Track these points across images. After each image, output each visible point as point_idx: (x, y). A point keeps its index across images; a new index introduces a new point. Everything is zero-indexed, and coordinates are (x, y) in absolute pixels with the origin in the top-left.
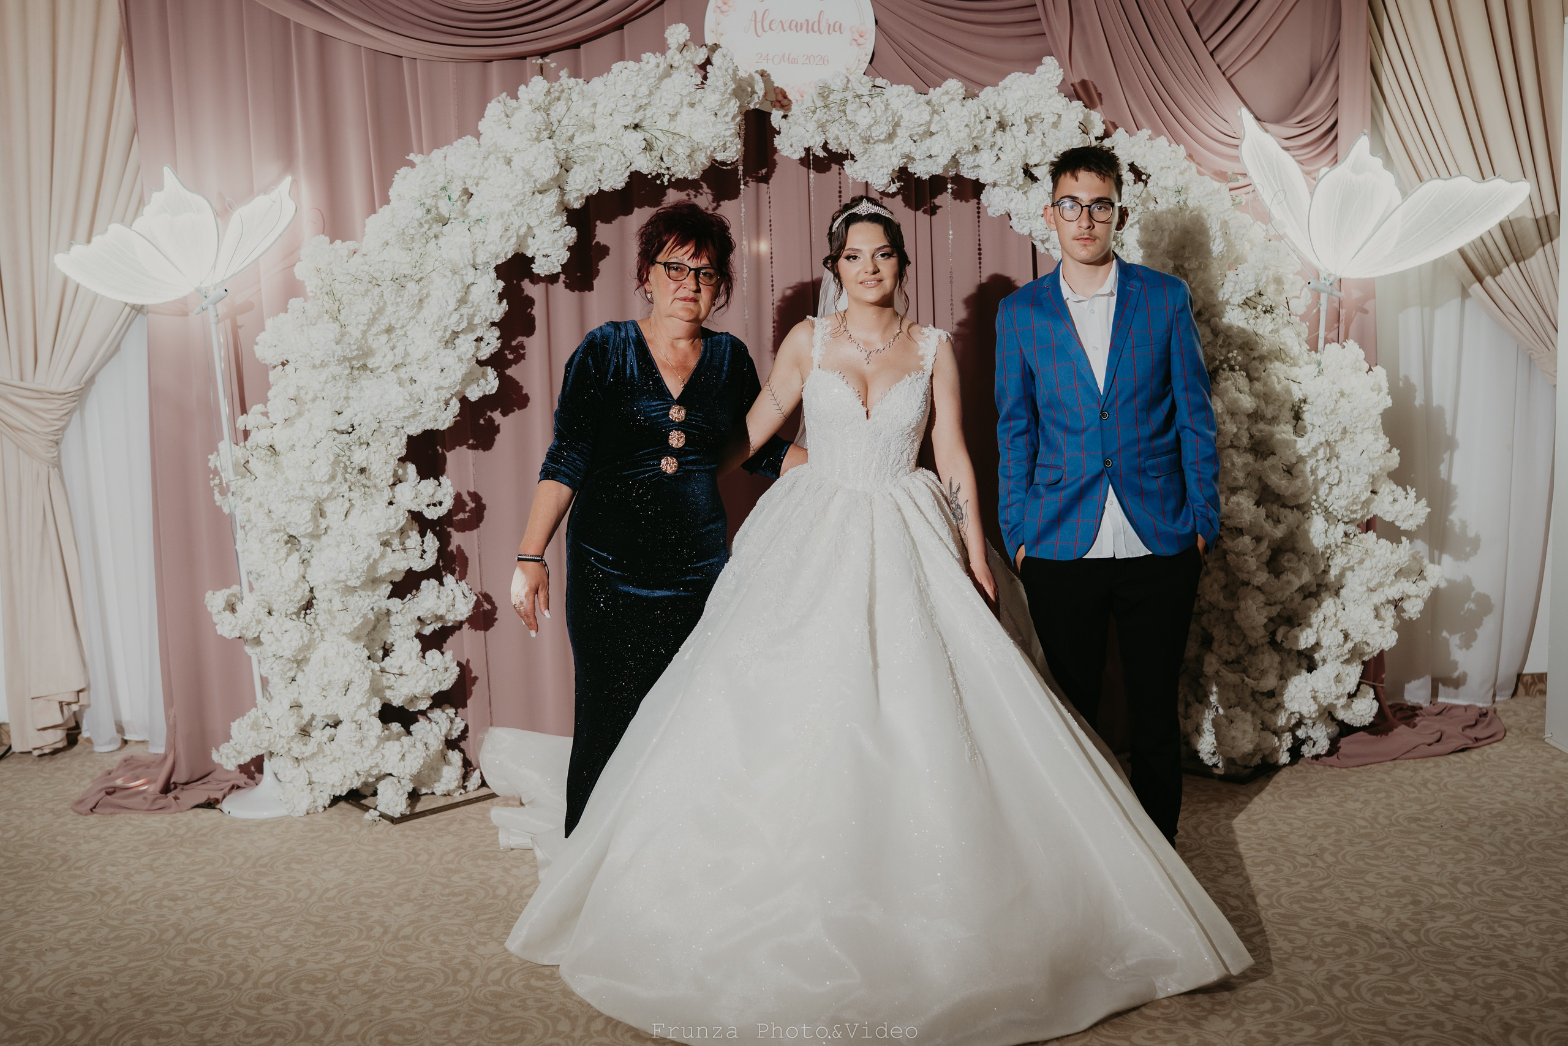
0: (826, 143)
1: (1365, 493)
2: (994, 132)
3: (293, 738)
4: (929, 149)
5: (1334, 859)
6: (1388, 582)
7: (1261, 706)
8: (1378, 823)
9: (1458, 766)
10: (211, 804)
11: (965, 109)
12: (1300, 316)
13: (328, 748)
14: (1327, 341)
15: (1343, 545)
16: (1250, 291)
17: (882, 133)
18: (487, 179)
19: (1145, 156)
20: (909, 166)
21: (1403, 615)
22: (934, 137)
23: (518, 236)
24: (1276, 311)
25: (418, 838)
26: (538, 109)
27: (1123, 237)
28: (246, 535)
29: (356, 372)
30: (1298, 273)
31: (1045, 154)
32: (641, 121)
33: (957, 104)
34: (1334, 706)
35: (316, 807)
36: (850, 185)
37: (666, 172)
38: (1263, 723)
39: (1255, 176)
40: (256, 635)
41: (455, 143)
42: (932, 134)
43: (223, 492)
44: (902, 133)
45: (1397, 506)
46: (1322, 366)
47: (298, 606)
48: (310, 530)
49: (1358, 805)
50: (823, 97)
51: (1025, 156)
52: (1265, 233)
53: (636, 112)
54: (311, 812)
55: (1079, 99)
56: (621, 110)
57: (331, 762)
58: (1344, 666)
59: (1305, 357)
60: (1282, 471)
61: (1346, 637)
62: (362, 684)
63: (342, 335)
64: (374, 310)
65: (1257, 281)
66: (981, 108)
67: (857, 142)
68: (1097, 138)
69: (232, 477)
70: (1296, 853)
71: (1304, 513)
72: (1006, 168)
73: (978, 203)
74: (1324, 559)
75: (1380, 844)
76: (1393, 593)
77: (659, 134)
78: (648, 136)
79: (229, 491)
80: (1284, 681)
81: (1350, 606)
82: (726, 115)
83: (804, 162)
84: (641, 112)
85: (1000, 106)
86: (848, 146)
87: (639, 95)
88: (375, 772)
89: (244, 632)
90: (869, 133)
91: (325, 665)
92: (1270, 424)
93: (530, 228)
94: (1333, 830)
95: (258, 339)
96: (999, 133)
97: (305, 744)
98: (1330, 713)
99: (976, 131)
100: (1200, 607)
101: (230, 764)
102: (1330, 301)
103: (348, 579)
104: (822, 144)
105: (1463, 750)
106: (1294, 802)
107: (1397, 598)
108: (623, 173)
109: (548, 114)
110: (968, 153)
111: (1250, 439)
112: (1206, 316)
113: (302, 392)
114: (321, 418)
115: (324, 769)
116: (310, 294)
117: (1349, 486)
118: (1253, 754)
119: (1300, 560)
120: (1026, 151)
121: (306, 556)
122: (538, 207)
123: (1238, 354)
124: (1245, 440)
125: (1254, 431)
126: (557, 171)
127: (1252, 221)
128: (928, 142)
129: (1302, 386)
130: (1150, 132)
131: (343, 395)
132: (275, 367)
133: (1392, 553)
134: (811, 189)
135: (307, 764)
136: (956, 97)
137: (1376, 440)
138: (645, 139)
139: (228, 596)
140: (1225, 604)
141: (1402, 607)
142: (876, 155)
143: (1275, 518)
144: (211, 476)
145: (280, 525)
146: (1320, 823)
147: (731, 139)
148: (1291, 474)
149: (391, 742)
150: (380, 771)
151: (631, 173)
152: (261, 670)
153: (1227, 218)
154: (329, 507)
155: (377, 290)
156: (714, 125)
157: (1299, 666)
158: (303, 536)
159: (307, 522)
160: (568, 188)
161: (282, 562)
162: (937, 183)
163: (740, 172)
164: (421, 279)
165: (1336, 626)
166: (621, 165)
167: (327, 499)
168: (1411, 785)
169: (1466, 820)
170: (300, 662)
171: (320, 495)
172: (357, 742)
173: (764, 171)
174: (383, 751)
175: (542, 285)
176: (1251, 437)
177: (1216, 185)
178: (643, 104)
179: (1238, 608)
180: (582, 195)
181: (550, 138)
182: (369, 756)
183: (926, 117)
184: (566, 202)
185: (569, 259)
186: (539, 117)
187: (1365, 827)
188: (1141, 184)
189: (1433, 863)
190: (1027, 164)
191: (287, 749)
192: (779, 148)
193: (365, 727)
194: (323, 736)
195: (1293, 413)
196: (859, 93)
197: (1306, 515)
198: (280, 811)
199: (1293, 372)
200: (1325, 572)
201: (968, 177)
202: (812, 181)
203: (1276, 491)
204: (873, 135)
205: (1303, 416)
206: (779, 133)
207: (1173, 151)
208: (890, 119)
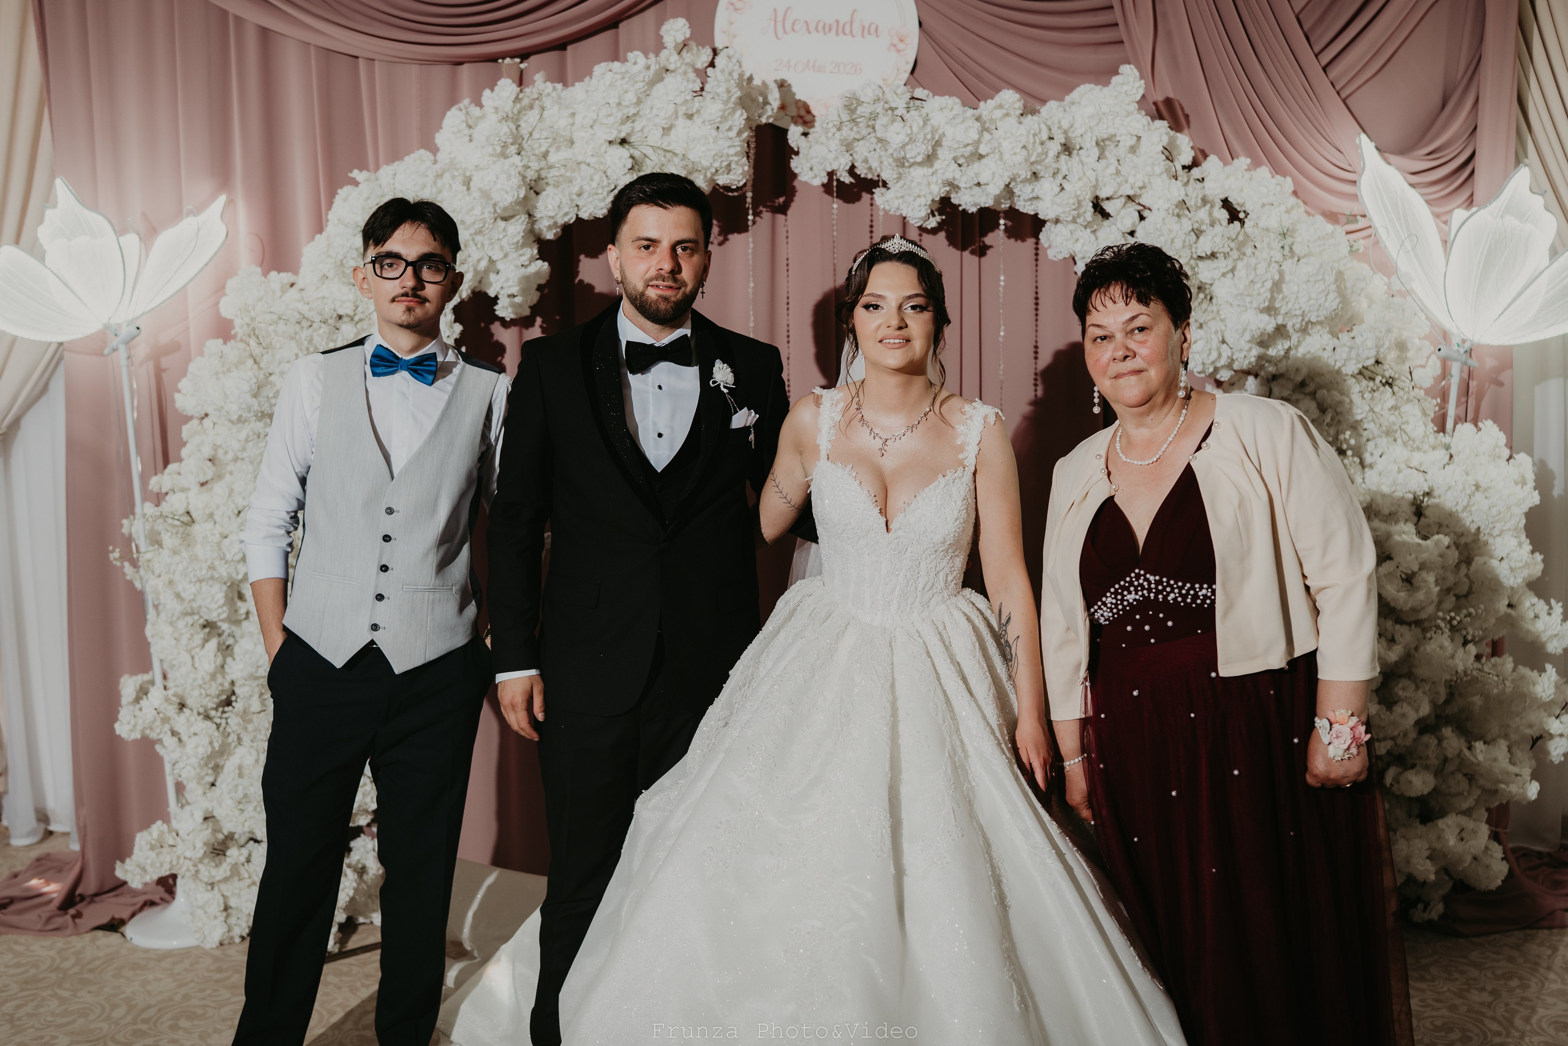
0: (853, 167)
1: (1501, 607)
2: (1058, 156)
3: (201, 860)
4: (977, 175)
10: (113, 926)
11: (1022, 127)
12: (1425, 390)
13: (245, 870)
14: (1459, 420)
15: (1474, 672)
16: (1368, 358)
17: (919, 154)
19: (1242, 190)
20: (952, 196)
21: (1541, 755)
22: (984, 161)
23: (476, 272)
24: (1398, 382)
26: (506, 118)
27: (1213, 288)
28: (158, 615)
30: (1426, 338)
31: (1120, 185)
32: (629, 135)
33: (1012, 121)
35: (232, 938)
36: (881, 218)
39: (1376, 217)
41: (407, 158)
42: (981, 157)
44: (944, 154)
45: (1539, 623)
46: (1452, 452)
47: (216, 700)
48: (224, 616)
50: (850, 109)
51: (1095, 187)
52: (1386, 287)
53: (623, 123)
54: (226, 942)
55: (1161, 118)
56: (604, 121)
58: (1469, 818)
59: (1432, 438)
60: (1400, 581)
61: (1472, 782)
65: (1378, 347)
66: (1043, 126)
67: (890, 165)
68: (1184, 167)
69: (143, 548)
72: (1072, 201)
73: (1037, 243)
74: (1446, 686)
77: (649, 152)
78: (637, 154)
79: (139, 563)
82: (730, 129)
83: (827, 188)
84: (629, 125)
85: (1065, 125)
86: (878, 169)
87: (624, 103)
89: (148, 732)
90: (902, 153)
91: (241, 775)
92: (1386, 521)
93: (492, 262)
95: (179, 385)
96: (1063, 157)
97: (217, 866)
98: (1451, 875)
99: (1035, 155)
101: (136, 881)
102: (1462, 371)
104: (848, 168)
108: (604, 199)
109: (519, 126)
110: (1026, 181)
112: (1311, 387)
113: (220, 452)
114: (242, 482)
115: (242, 893)
116: (238, 334)
117: (1481, 600)
119: (1417, 687)
120: (1097, 180)
121: (230, 641)
122: (501, 236)
123: (1350, 436)
126: (524, 193)
127: (1372, 273)
128: (976, 166)
129: (1428, 476)
130: (1249, 161)
132: (193, 421)
133: (1533, 684)
135: (223, 887)
136: (1012, 112)
137: (1518, 544)
138: (632, 157)
139: (138, 685)
141: (1541, 746)
142: (912, 181)
143: (1389, 636)
144: (111, 548)
145: (193, 608)
147: (736, 159)
148: (1411, 584)
152: (175, 774)
153: (1342, 268)
155: (305, 334)
156: (715, 141)
157: (1412, 816)
158: (223, 621)
159: (219, 607)
160: (538, 215)
161: (198, 650)
162: (987, 218)
163: (749, 200)
164: (361, 320)
166: (603, 187)
170: (217, 769)
171: (234, 575)
173: (782, 200)
175: (513, 331)
177: (1330, 227)
178: (630, 114)
180: (555, 223)
181: (519, 154)
183: (974, 135)
184: (537, 232)
185: (539, 301)
186: (506, 129)
188: (1237, 224)
190: (1097, 197)
191: (193, 872)
192: (796, 171)
194: (241, 854)
195: (1414, 509)
196: (893, 105)
197: (1428, 635)
198: (188, 941)
199: (1417, 458)
200: (1447, 702)
201: (1025, 211)
202: (835, 212)
203: (1392, 604)
204: (908, 156)
205: (1427, 512)
206: (797, 153)
207: (1277, 184)
208: (929, 137)
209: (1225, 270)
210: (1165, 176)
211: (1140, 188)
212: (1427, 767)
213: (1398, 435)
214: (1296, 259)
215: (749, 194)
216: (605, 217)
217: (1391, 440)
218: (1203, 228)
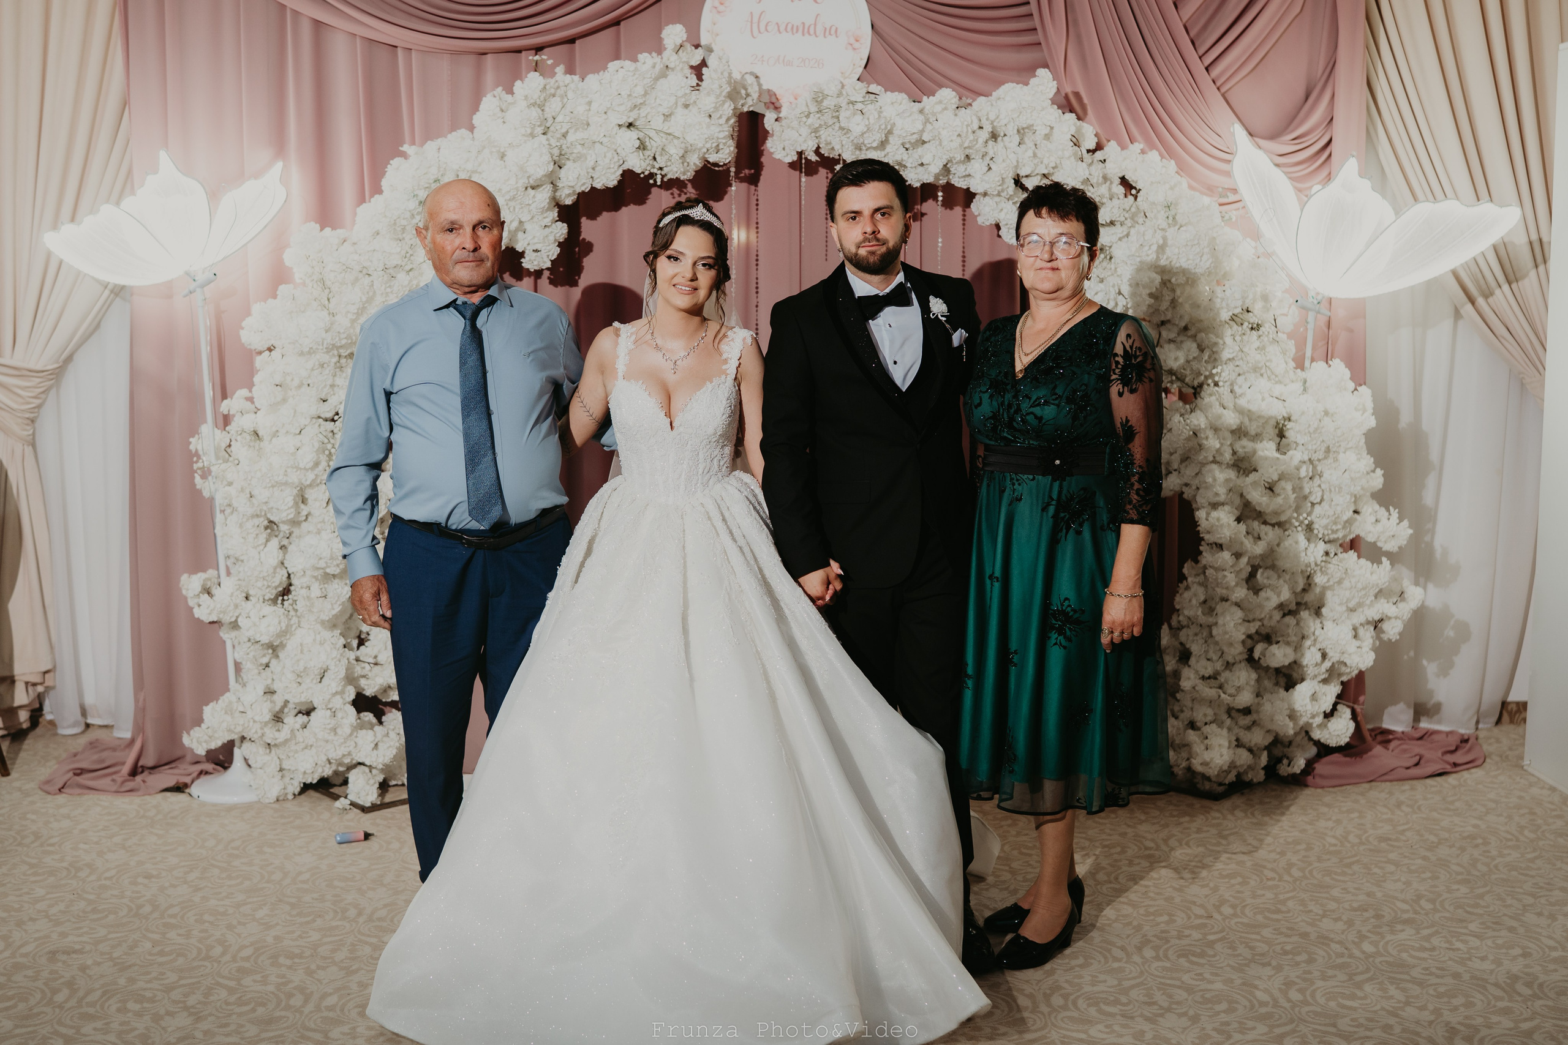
0: (818, 148)
1: (1347, 513)
2: (986, 142)
3: (266, 724)
4: (920, 157)
5: (1301, 874)
6: (1368, 602)
7: (1237, 723)
8: (1349, 842)
9: (1434, 789)
10: (179, 788)
11: (957, 118)
12: (1287, 334)
13: (300, 736)
14: (1313, 360)
15: (1323, 564)
16: (1236, 307)
17: (874, 139)
18: (480, 173)
19: (1136, 170)
21: (1382, 636)
22: (926, 146)
24: (1263, 328)
25: (389, 827)
26: (534, 104)
28: (226, 519)
29: (343, 361)
30: (1286, 291)
31: (1036, 165)
32: (635, 120)
33: (949, 114)
34: (1311, 724)
35: (286, 794)
37: (659, 172)
38: (1237, 740)
39: (1245, 192)
40: (233, 619)
41: (449, 136)
42: (924, 142)
43: (204, 477)
44: (894, 139)
45: (1379, 527)
46: (1307, 384)
47: (274, 592)
48: (292, 516)
49: (1330, 824)
50: (817, 101)
51: (1016, 167)
52: (1254, 250)
53: (630, 111)
54: (281, 798)
55: (1072, 111)
56: (616, 109)
57: (303, 749)
58: (1321, 684)
59: (1291, 374)
60: (1263, 488)
61: (1324, 656)
62: (337, 672)
63: (332, 324)
64: (364, 299)
65: (1245, 298)
66: (974, 118)
67: (850, 148)
68: (1088, 151)
69: (213, 461)
70: (1264, 867)
71: (1285, 530)
72: (997, 179)
73: (968, 212)
74: (1303, 578)
75: (1348, 861)
76: (1373, 613)
77: (652, 134)
78: (641, 135)
79: (210, 474)
80: (1260, 698)
81: (1328, 625)
82: (720, 117)
83: (796, 165)
84: (636, 111)
85: (992, 117)
86: (840, 152)
87: (634, 95)
88: (347, 761)
89: (221, 616)
90: (861, 140)
91: (302, 652)
92: (1253, 441)
93: (521, 222)
94: (1303, 846)
95: (244, 324)
96: (991, 143)
97: (279, 730)
98: (1307, 733)
99: (968, 141)
100: (1179, 622)
101: (200, 748)
102: (1316, 318)
103: (328, 567)
104: (814, 149)
105: (1440, 775)
106: (1266, 819)
107: (1377, 618)
108: (616, 171)
109: (543, 111)
110: (960, 162)
111: (1233, 455)
112: (1192, 332)
113: (288, 378)
114: (307, 405)
115: (296, 755)
116: (298, 281)
117: (1330, 506)
118: (1228, 772)
119: (1279, 577)
120: (1018, 162)
121: (285, 542)
122: (531, 202)
123: (1222, 370)
124: (1227, 456)
125: (1238, 447)
126: (551, 167)
127: (1241, 238)
128: (920, 150)
129: (1286, 404)
130: (1141, 146)
131: (329, 382)
132: (260, 353)
133: (1372, 574)
134: (802, 193)
135: (279, 751)
136: (949, 107)
137: (1359, 460)
138: (638, 139)
139: (204, 580)
140: (1203, 619)
141: (1381, 628)
143: (1256, 535)
144: (195, 459)
145: (261, 511)
146: (1290, 840)
147: (724, 141)
148: (1272, 491)
149: (364, 731)
150: (352, 759)
151: (624, 171)
152: (236, 655)
153: (1215, 234)
154: (310, 494)
155: (367, 281)
156: (708, 127)
157: (1277, 684)
158: (284, 522)
159: (288, 508)
160: (560, 184)
161: (261, 547)
162: (928, 191)
163: (732, 174)
164: (410, 269)
165: (1314, 645)
166: (615, 163)
167: (310, 486)
168: (1385, 806)
169: (1435, 840)
170: (274, 649)
171: (302, 482)
172: (330, 729)
173: (753, 172)
174: (356, 740)
176: (1234, 453)
177: (1206, 200)
178: (638, 104)
179: (1216, 624)
180: (574, 191)
181: (544, 134)
182: (342, 743)
183: (919, 126)
184: (557, 198)
185: (558, 255)
186: (535, 113)
187: (1335, 845)
188: (1131, 197)
189: (1399, 880)
190: (1018, 175)
191: (260, 734)
192: (772, 150)
193: (339, 715)
194: (296, 722)
195: (1277, 431)
196: (853, 99)
197: (1287, 533)
198: (250, 797)
199: (1278, 390)
200: (1304, 590)
201: (959, 186)
202: (803, 184)
203: (1258, 508)
204: (866, 142)
205: (1287, 434)
206: (773, 135)
207: (1163, 166)
208: (883, 127)
209: (1121, 235)
210: (1073, 158)
211: (1053, 168)
212: (1288, 643)
213: (1263, 371)
214: (1177, 227)
215: (733, 169)
216: (615, 187)
217: (1258, 375)
218: (1104, 200)
